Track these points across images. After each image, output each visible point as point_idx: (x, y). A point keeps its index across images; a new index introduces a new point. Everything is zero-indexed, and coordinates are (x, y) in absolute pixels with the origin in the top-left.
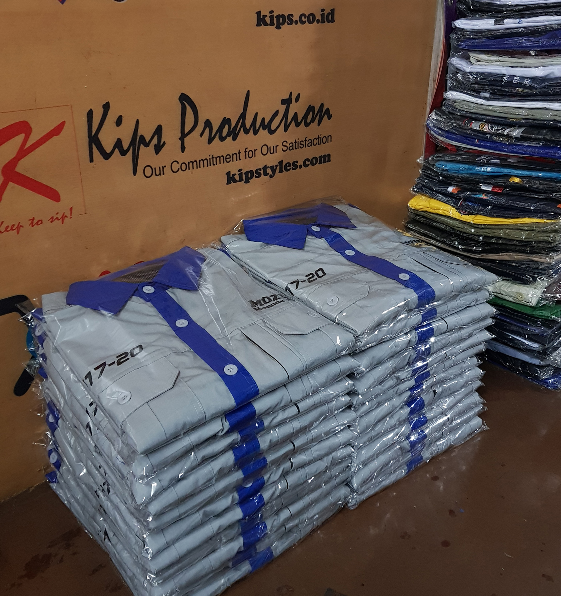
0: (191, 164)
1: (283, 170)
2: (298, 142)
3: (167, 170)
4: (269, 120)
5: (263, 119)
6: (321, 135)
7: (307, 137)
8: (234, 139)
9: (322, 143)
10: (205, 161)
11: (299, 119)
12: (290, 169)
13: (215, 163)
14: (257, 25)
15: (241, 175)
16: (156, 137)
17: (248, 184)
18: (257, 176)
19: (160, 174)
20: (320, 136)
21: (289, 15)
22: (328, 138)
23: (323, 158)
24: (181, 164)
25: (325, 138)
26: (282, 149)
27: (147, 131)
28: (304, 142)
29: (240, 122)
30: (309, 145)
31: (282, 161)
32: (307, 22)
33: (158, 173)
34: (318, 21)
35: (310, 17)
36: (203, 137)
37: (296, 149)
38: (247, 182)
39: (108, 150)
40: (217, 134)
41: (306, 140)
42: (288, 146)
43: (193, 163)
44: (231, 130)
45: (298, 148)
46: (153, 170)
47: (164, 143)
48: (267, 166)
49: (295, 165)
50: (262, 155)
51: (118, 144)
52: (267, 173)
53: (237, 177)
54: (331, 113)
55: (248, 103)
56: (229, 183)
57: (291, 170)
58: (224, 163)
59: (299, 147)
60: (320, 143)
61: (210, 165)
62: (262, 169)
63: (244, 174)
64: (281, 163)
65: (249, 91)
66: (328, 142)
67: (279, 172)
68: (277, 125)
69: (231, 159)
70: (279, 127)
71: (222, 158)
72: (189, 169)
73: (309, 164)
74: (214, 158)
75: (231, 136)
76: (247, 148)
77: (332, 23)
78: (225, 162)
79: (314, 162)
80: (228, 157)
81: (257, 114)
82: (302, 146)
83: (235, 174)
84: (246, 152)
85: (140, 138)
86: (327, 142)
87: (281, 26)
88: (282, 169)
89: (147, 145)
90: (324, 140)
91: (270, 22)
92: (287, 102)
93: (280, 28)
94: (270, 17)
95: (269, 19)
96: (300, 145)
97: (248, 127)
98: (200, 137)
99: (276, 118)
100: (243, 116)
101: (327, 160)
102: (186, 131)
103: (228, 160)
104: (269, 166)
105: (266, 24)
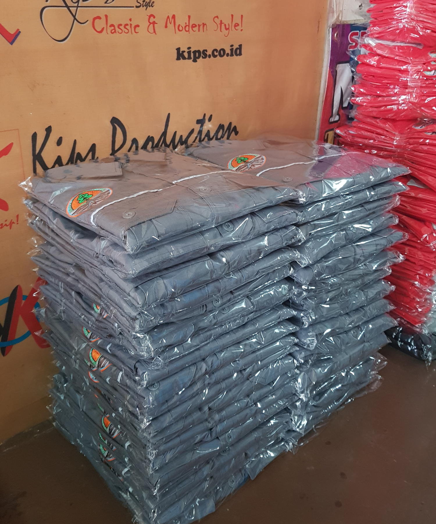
4: (185, 138)
5: (181, 136)
11: (212, 136)
14: (177, 59)
16: (90, 154)
21: (204, 51)
27: (83, 149)
29: (161, 139)
32: (218, 56)
34: (228, 55)
35: (221, 52)
36: (130, 151)
39: (50, 165)
44: (154, 146)
51: (58, 160)
54: (237, 130)
55: (168, 123)
65: (169, 114)
68: (193, 140)
77: (240, 56)
81: (175, 133)
85: (77, 155)
87: (197, 60)
91: (188, 56)
92: (201, 122)
94: (188, 52)
97: (168, 143)
99: (192, 135)
100: (164, 134)
102: (116, 148)
105: (184, 58)
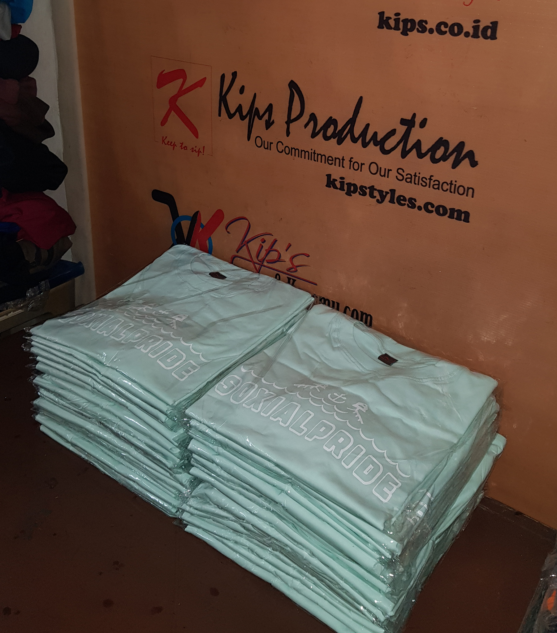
0: (293, 150)
1: (395, 201)
2: (419, 177)
3: (273, 146)
4: (382, 136)
5: (375, 134)
6: (456, 181)
7: (433, 176)
8: (340, 142)
9: (456, 192)
10: (307, 153)
11: (424, 149)
12: (405, 204)
13: (316, 159)
14: (379, 27)
15: (342, 183)
16: (267, 114)
17: (349, 196)
18: (361, 193)
19: (267, 148)
20: (454, 183)
21: (421, 22)
22: (468, 191)
23: (456, 213)
24: (285, 146)
25: (461, 188)
26: (397, 177)
27: (261, 106)
28: (428, 180)
29: (347, 127)
30: (436, 187)
31: (395, 190)
32: (448, 33)
33: (266, 147)
34: (467, 34)
35: (454, 29)
36: (306, 128)
37: (415, 184)
38: (349, 193)
39: (232, 111)
40: (321, 131)
41: (430, 179)
42: (405, 177)
43: (295, 150)
44: (337, 132)
45: (418, 184)
46: (263, 143)
47: (273, 122)
48: (375, 188)
49: (412, 203)
50: (370, 173)
51: (239, 109)
52: (375, 195)
53: (338, 185)
54: (476, 160)
55: (359, 109)
56: (328, 186)
57: (406, 206)
58: (325, 163)
59: (420, 184)
60: (452, 190)
61: (311, 160)
62: (369, 188)
63: (347, 184)
64: (393, 191)
65: (361, 98)
66: (467, 196)
67: (390, 202)
68: (393, 146)
69: (334, 162)
70: (395, 149)
71: (323, 157)
72: (291, 155)
73: (432, 211)
74: (316, 153)
75: (336, 139)
76: (352, 158)
77: (491, 39)
78: (327, 162)
79: (441, 212)
80: (330, 158)
81: (368, 125)
82: (424, 184)
83: (336, 180)
84: (350, 161)
85: (255, 110)
86: (465, 194)
87: (408, 32)
88: (394, 199)
89: (260, 118)
90: (461, 190)
91: (395, 26)
92: (409, 123)
93: (407, 35)
94: (395, 20)
95: (394, 22)
96: (421, 182)
97: (356, 136)
98: (304, 127)
99: (392, 137)
100: (352, 122)
101: (463, 218)
102: (293, 116)
103: (330, 162)
104: (378, 189)
105: (389, 27)
